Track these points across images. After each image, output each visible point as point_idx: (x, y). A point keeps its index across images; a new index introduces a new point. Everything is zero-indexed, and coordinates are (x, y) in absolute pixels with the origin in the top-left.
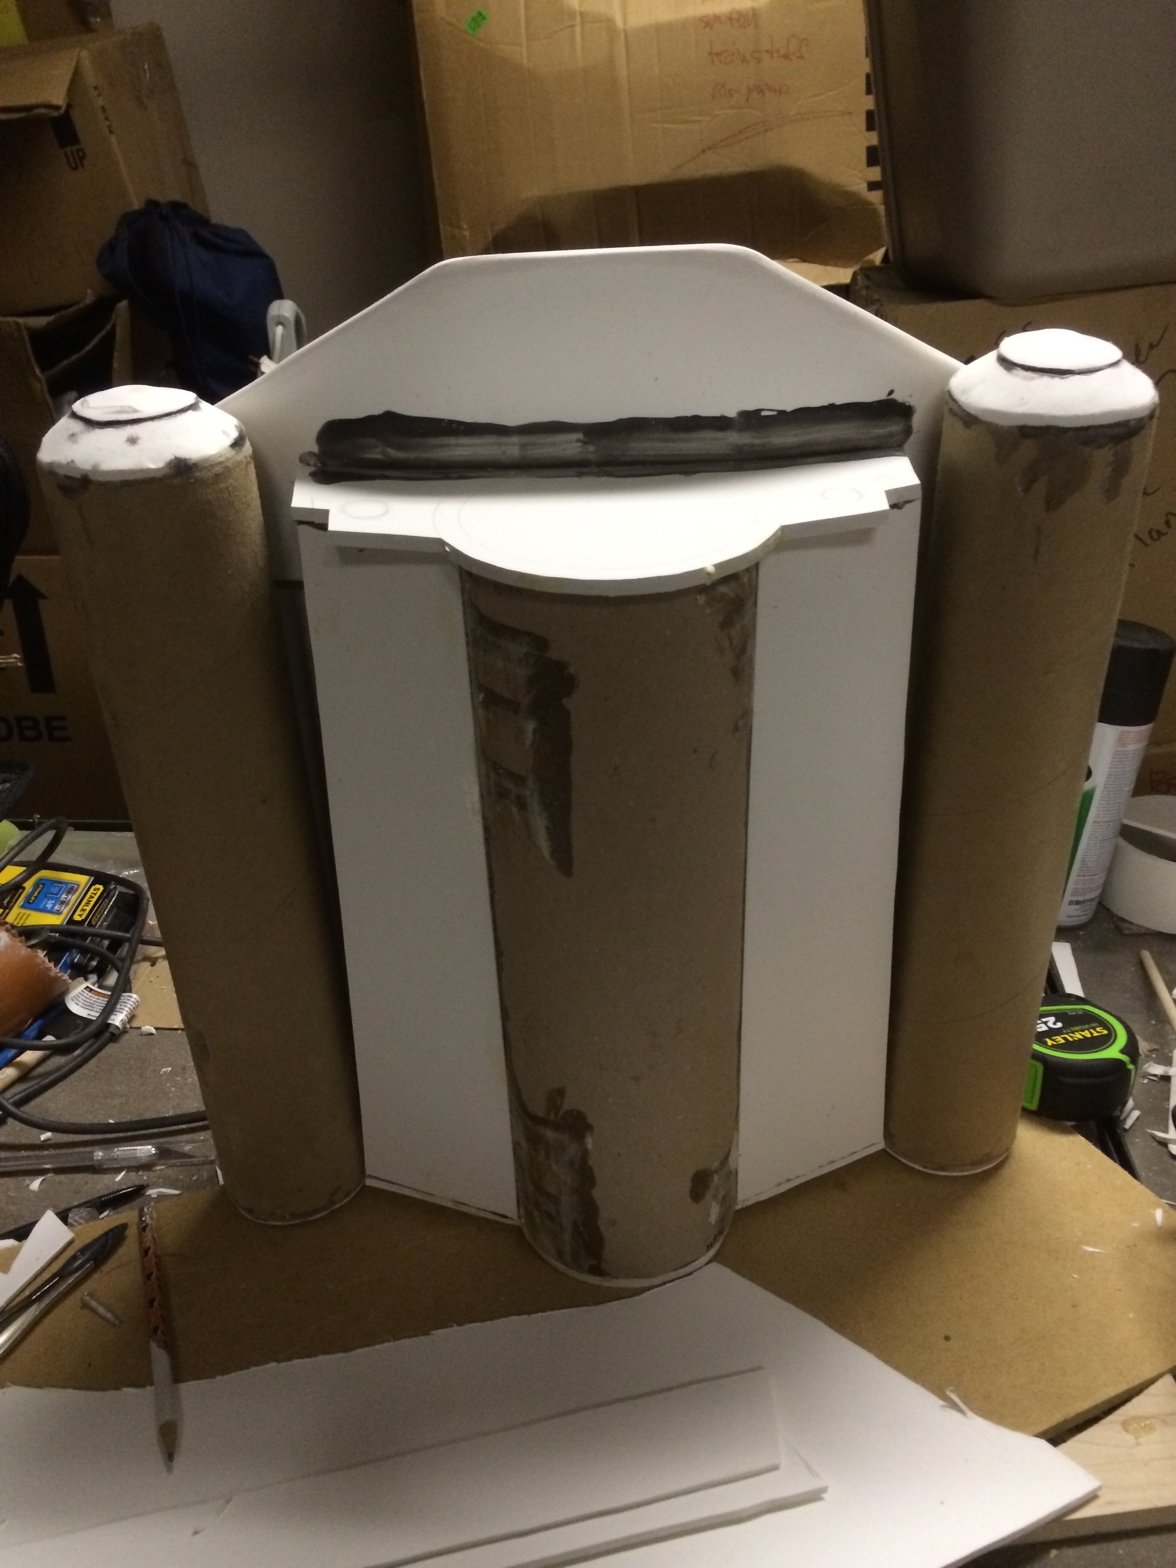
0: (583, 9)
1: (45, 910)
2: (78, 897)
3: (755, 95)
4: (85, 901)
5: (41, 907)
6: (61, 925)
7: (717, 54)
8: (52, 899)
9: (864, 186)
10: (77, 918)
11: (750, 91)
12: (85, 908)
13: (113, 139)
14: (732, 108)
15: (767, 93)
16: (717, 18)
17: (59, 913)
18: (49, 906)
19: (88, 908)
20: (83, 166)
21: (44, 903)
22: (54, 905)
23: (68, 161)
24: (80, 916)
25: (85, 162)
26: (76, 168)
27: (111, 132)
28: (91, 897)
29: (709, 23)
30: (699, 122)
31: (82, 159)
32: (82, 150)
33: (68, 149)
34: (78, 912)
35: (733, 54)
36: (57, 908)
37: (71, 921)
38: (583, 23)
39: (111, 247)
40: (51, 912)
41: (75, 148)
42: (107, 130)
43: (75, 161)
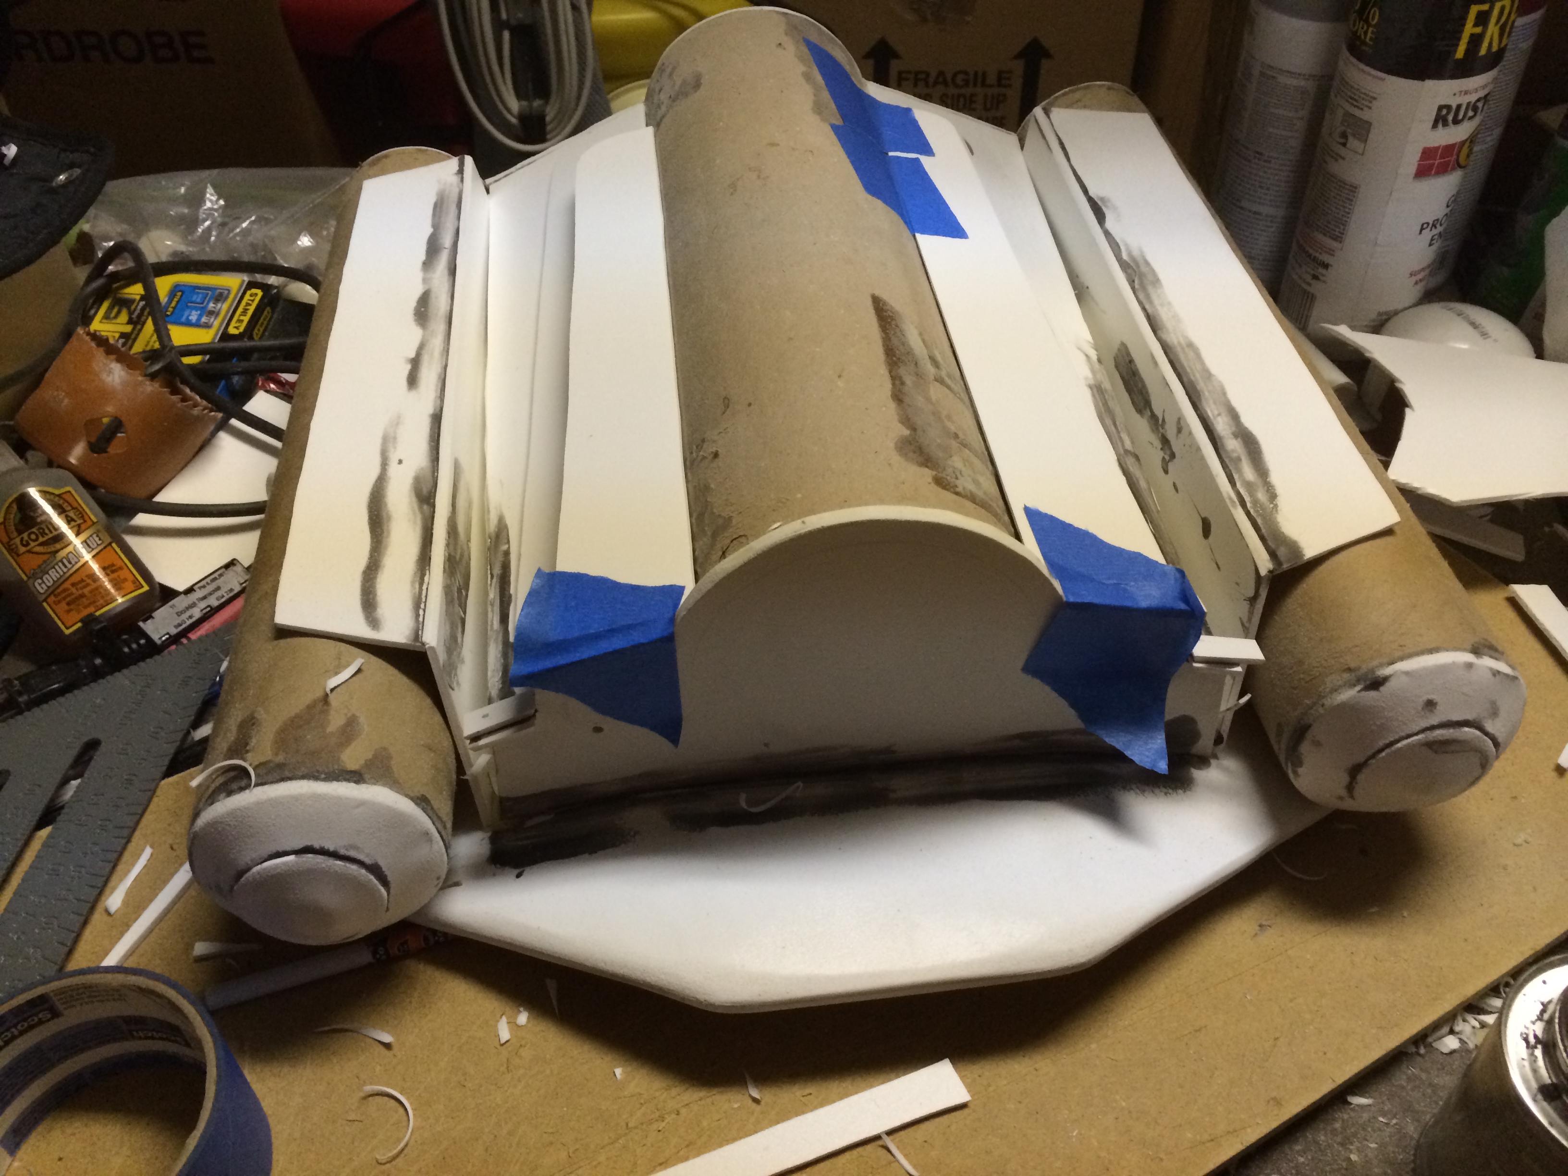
1: (189, 324)
2: (231, 305)
4: (240, 310)
5: (183, 319)
6: (212, 342)
8: (196, 309)
10: (232, 330)
12: (242, 318)
17: (207, 326)
18: (194, 317)
19: (246, 319)
21: (186, 313)
22: (200, 316)
24: (237, 328)
28: (248, 304)
34: (233, 323)
36: (204, 319)
37: (225, 337)
40: (197, 325)
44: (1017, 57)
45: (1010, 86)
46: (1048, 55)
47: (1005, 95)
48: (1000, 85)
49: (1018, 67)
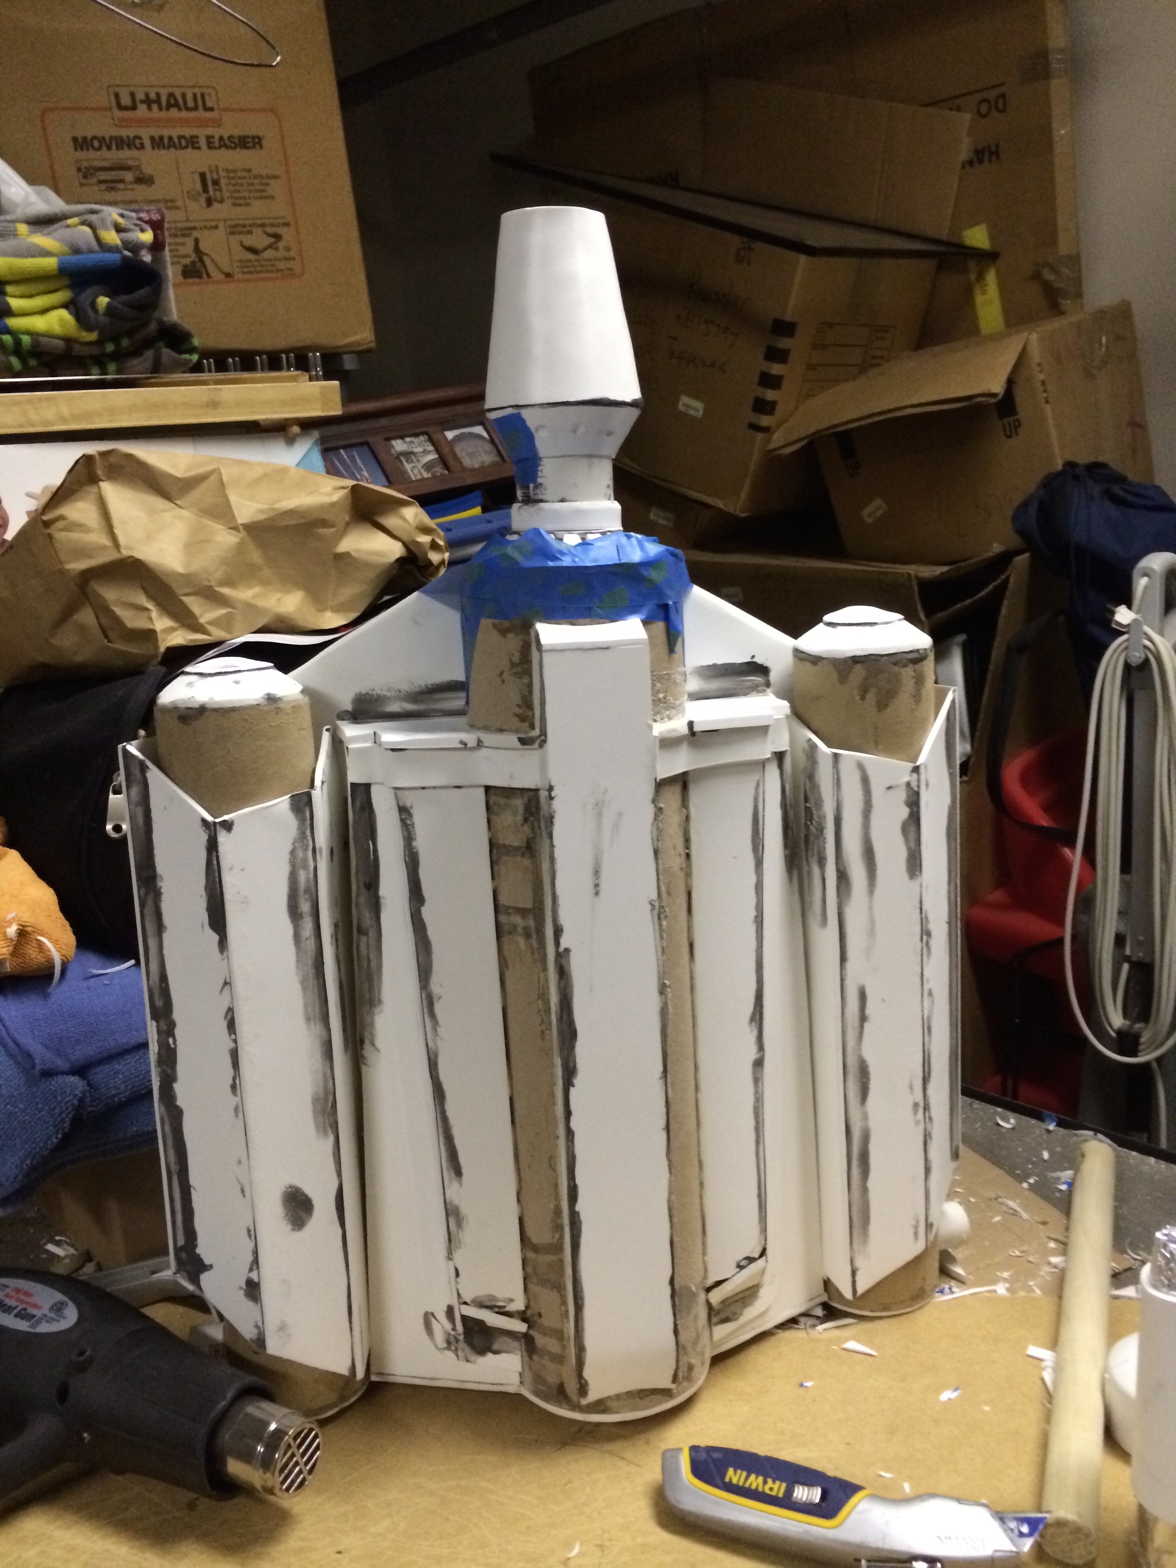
13: (1048, 406)
20: (1017, 434)
23: (1005, 430)
25: (1019, 430)
26: (1010, 437)
27: (1047, 402)
31: (1016, 427)
32: (1018, 420)
33: (1005, 421)
39: (1025, 504)
41: (1011, 419)
42: (1043, 401)
43: (1011, 431)
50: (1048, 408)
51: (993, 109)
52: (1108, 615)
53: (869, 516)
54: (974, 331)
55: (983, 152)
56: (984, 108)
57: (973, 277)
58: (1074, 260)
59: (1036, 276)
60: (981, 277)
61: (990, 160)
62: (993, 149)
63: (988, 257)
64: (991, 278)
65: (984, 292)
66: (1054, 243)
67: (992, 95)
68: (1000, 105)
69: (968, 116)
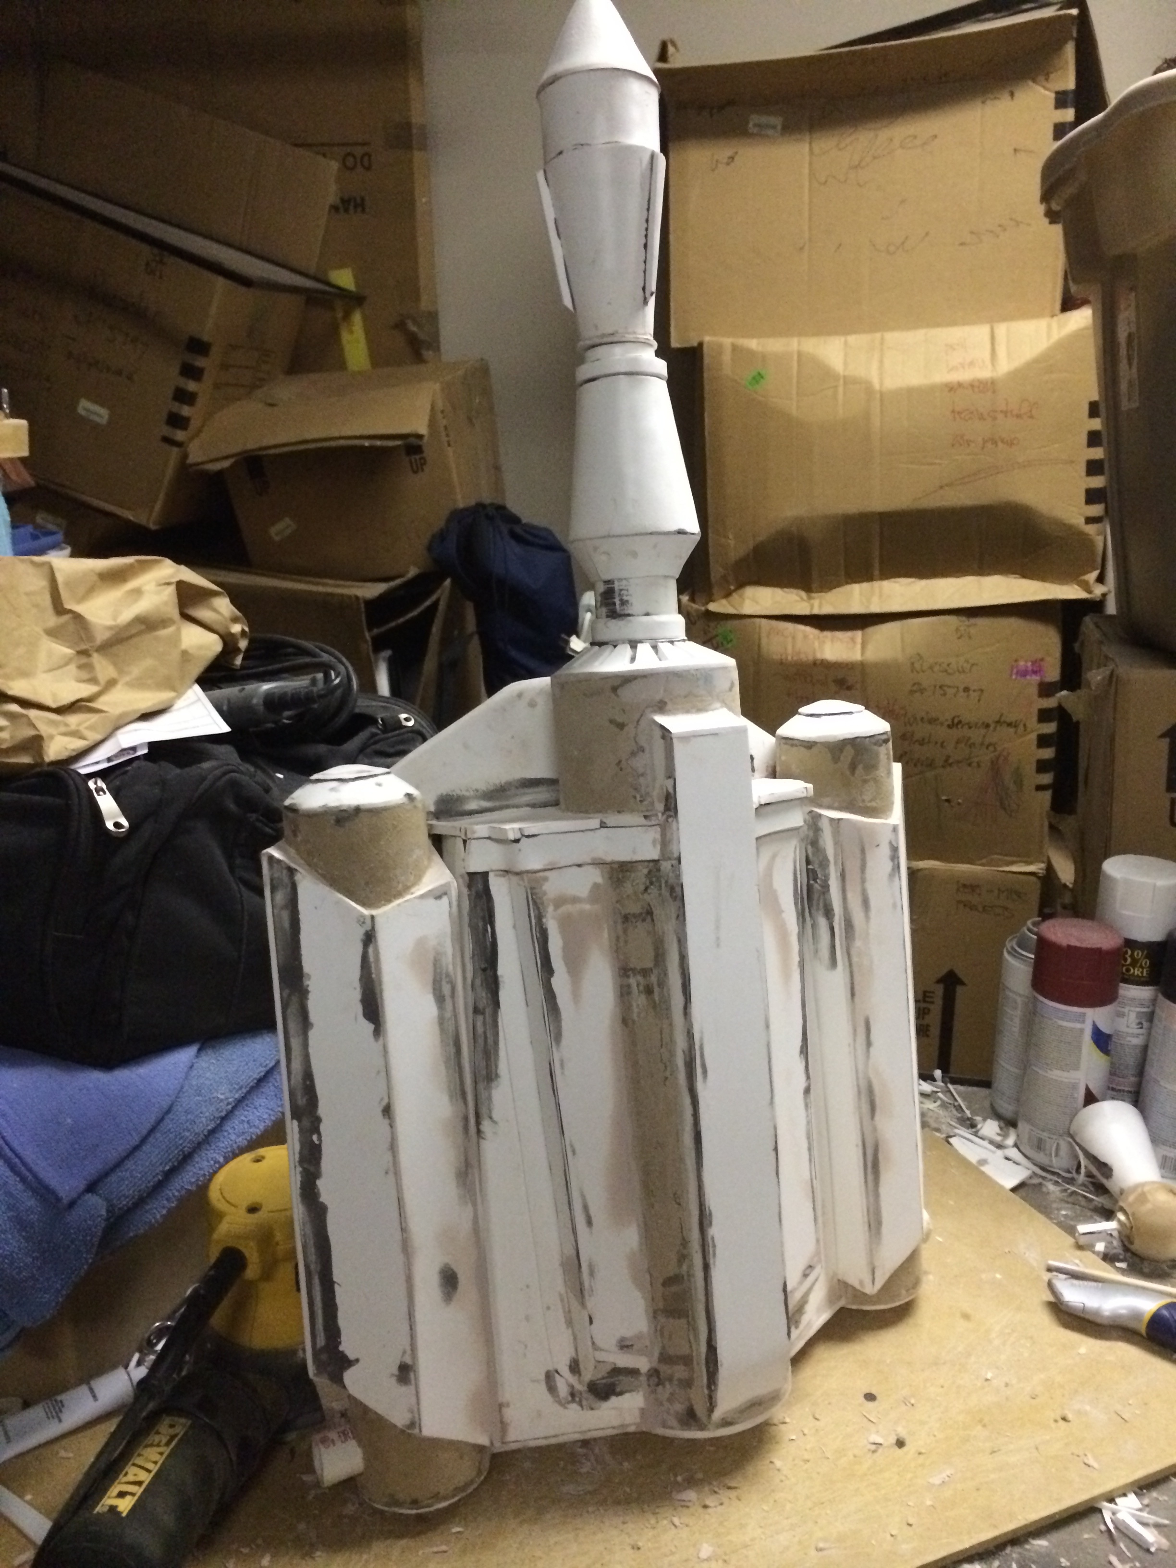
0: (846, 374)
3: (989, 445)
7: (959, 413)
9: (1083, 520)
11: (985, 442)
13: (449, 449)
14: (968, 454)
15: (1000, 444)
16: (960, 385)
20: (423, 470)
23: (412, 466)
25: (425, 467)
26: (415, 472)
27: (449, 445)
29: (952, 388)
30: (940, 464)
31: (422, 465)
32: (424, 460)
33: (413, 457)
35: (972, 413)
38: (845, 383)
39: (441, 537)
41: (418, 457)
42: (446, 444)
43: (417, 468)
44: (939, 981)
45: (932, 1003)
46: (962, 983)
47: (929, 1010)
48: (925, 1001)
49: (939, 990)
50: (450, 451)
51: (359, 164)
52: (562, 644)
53: (277, 534)
54: (341, 365)
55: (349, 201)
56: (350, 161)
57: (340, 315)
58: (433, 317)
59: (400, 326)
60: (347, 316)
61: (355, 212)
62: (359, 200)
63: (354, 300)
64: (357, 318)
65: (351, 332)
66: (418, 299)
67: (359, 151)
68: (366, 164)
69: (335, 165)
